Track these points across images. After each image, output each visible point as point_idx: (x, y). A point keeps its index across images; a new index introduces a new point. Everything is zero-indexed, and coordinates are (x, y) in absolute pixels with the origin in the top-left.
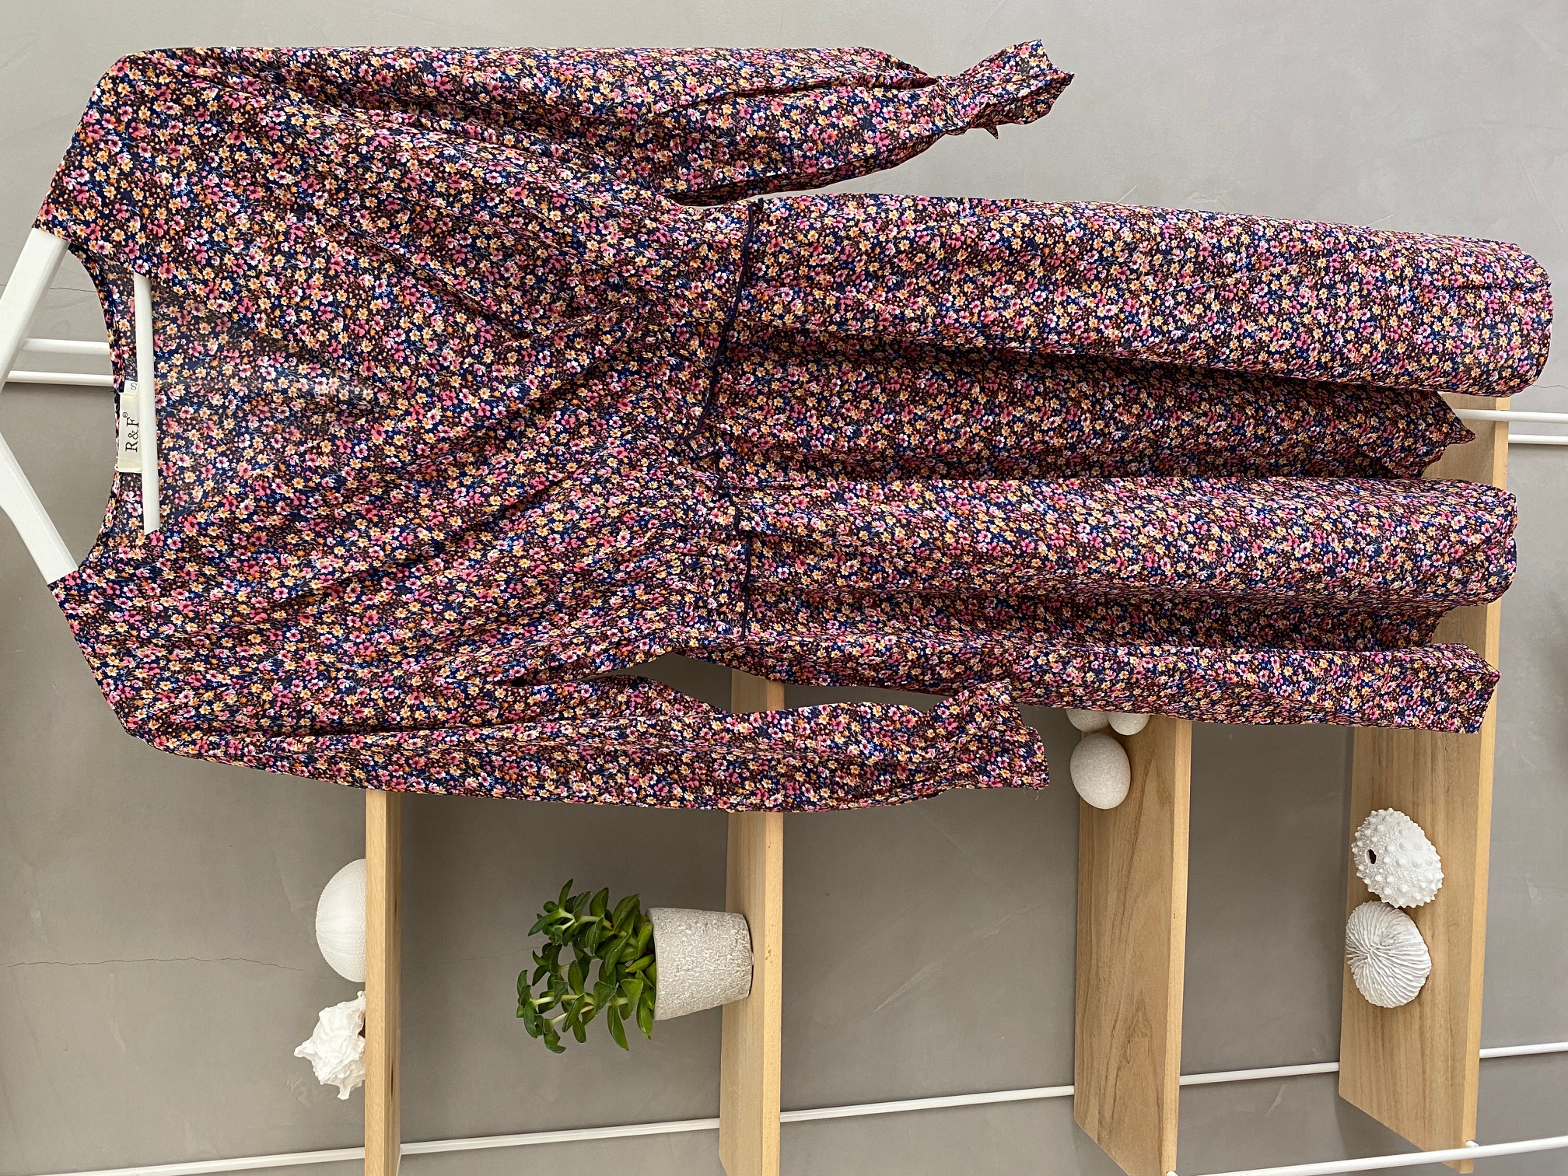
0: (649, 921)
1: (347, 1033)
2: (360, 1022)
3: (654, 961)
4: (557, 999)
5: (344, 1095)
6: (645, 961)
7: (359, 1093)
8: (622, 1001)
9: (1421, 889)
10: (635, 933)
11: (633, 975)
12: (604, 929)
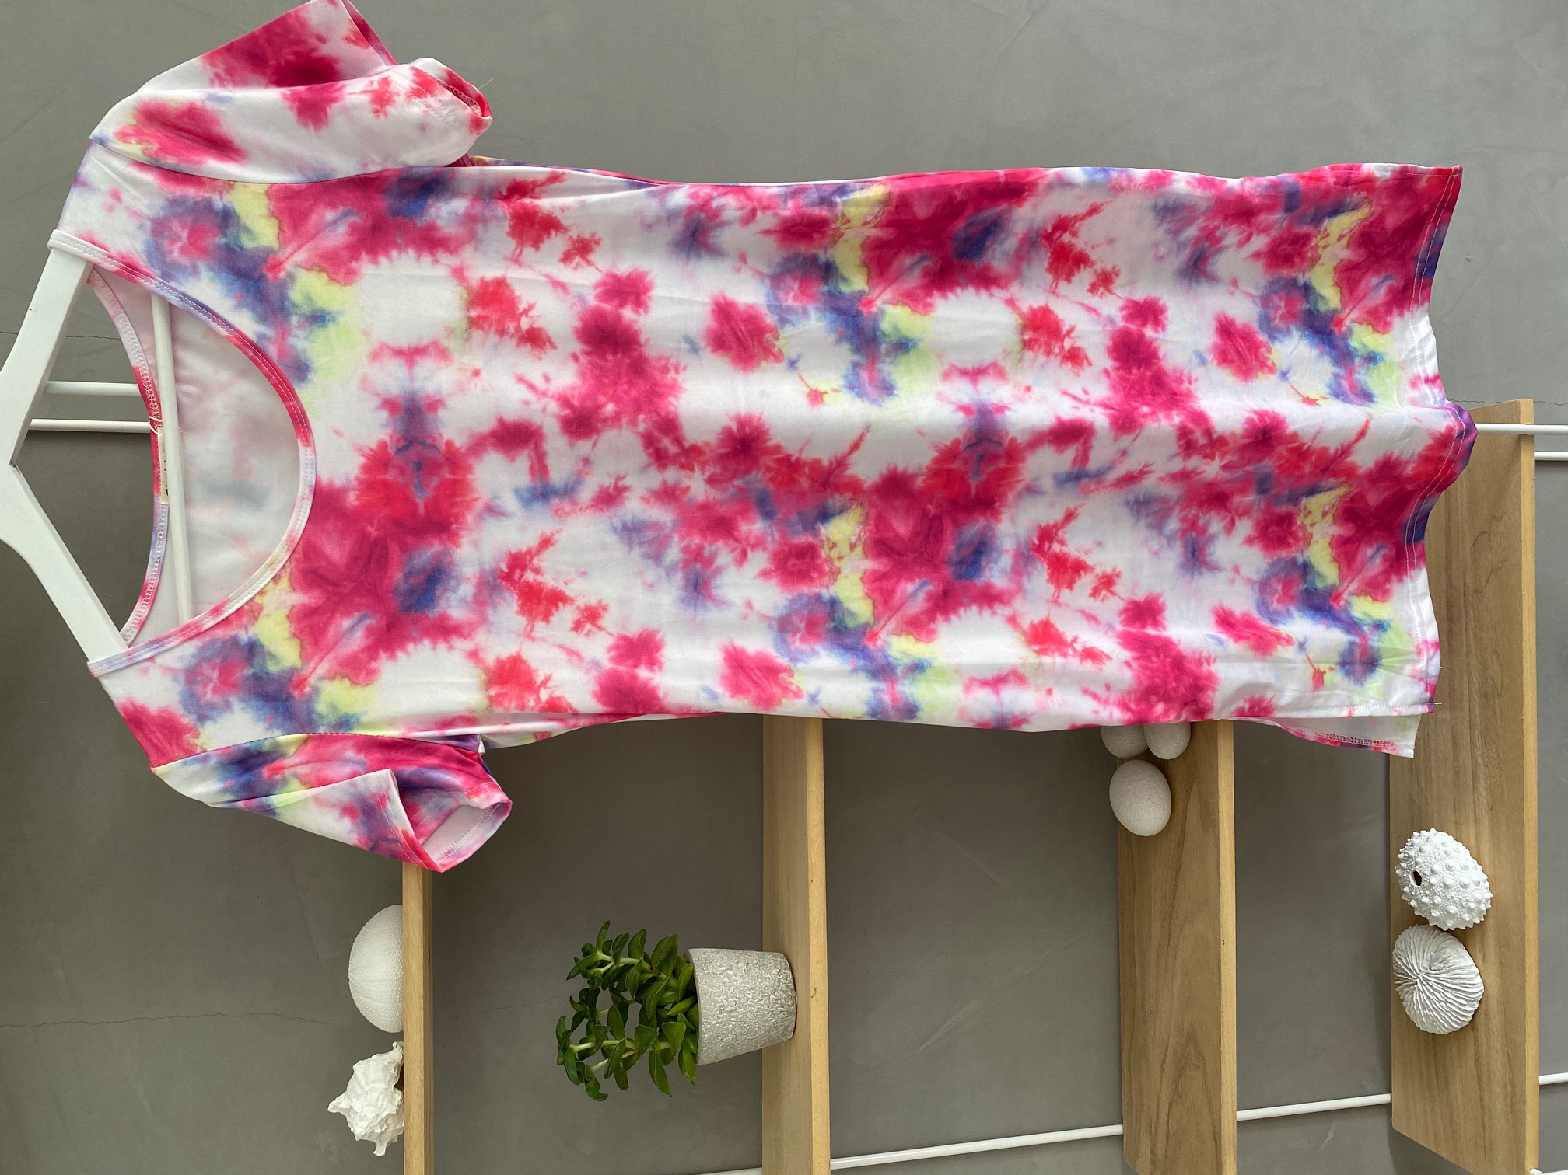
0: (689, 961)
1: (382, 1086)
2: (397, 1074)
3: (696, 1002)
4: (598, 1042)
5: (380, 1151)
6: (684, 1005)
7: (396, 1148)
8: (663, 1046)
9: (1470, 910)
10: (675, 974)
11: (674, 1018)
12: (643, 971)
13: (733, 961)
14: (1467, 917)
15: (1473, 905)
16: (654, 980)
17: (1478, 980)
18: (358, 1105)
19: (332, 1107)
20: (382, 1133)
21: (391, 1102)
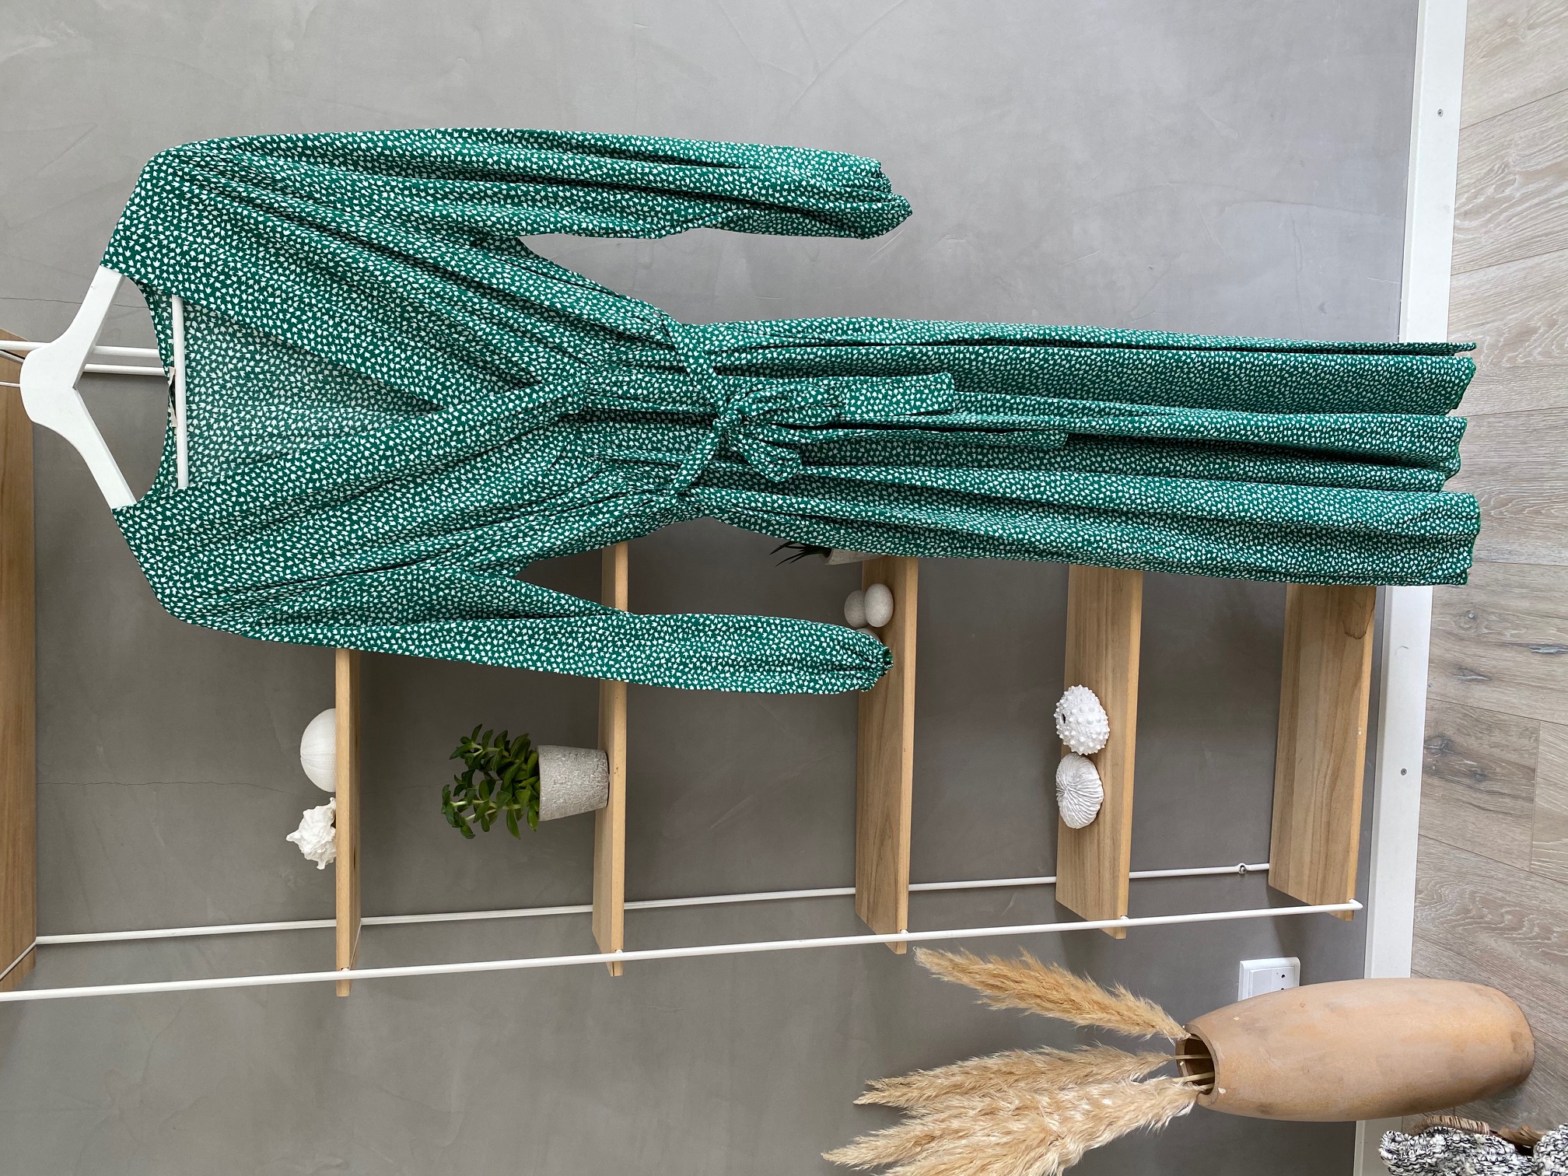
0: (536, 751)
1: (322, 824)
2: (332, 816)
3: (539, 779)
4: (470, 803)
5: (321, 867)
6: (532, 780)
7: (332, 867)
8: (516, 807)
9: (1094, 740)
10: (526, 761)
11: (524, 788)
12: (503, 757)
13: (567, 753)
14: (1091, 745)
15: (1094, 736)
16: (511, 764)
17: (1100, 789)
18: (306, 835)
19: (289, 838)
20: (322, 854)
21: (328, 834)
